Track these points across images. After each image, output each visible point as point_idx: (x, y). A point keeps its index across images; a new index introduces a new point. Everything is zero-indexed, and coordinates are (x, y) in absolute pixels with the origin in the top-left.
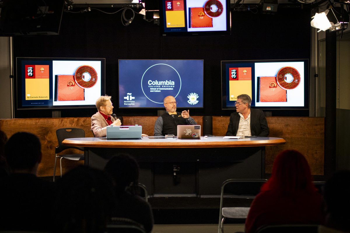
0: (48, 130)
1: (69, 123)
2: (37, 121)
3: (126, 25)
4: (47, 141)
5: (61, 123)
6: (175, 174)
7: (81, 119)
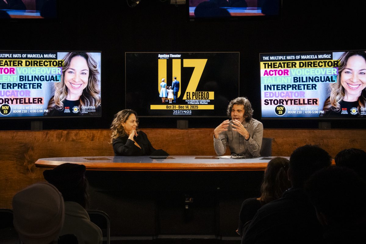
0: (29, 146)
1: (56, 137)
2: (15, 135)
3: (132, 6)
4: (26, 161)
5: (46, 137)
6: (187, 208)
7: (72, 132)
